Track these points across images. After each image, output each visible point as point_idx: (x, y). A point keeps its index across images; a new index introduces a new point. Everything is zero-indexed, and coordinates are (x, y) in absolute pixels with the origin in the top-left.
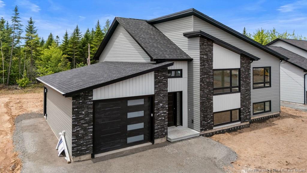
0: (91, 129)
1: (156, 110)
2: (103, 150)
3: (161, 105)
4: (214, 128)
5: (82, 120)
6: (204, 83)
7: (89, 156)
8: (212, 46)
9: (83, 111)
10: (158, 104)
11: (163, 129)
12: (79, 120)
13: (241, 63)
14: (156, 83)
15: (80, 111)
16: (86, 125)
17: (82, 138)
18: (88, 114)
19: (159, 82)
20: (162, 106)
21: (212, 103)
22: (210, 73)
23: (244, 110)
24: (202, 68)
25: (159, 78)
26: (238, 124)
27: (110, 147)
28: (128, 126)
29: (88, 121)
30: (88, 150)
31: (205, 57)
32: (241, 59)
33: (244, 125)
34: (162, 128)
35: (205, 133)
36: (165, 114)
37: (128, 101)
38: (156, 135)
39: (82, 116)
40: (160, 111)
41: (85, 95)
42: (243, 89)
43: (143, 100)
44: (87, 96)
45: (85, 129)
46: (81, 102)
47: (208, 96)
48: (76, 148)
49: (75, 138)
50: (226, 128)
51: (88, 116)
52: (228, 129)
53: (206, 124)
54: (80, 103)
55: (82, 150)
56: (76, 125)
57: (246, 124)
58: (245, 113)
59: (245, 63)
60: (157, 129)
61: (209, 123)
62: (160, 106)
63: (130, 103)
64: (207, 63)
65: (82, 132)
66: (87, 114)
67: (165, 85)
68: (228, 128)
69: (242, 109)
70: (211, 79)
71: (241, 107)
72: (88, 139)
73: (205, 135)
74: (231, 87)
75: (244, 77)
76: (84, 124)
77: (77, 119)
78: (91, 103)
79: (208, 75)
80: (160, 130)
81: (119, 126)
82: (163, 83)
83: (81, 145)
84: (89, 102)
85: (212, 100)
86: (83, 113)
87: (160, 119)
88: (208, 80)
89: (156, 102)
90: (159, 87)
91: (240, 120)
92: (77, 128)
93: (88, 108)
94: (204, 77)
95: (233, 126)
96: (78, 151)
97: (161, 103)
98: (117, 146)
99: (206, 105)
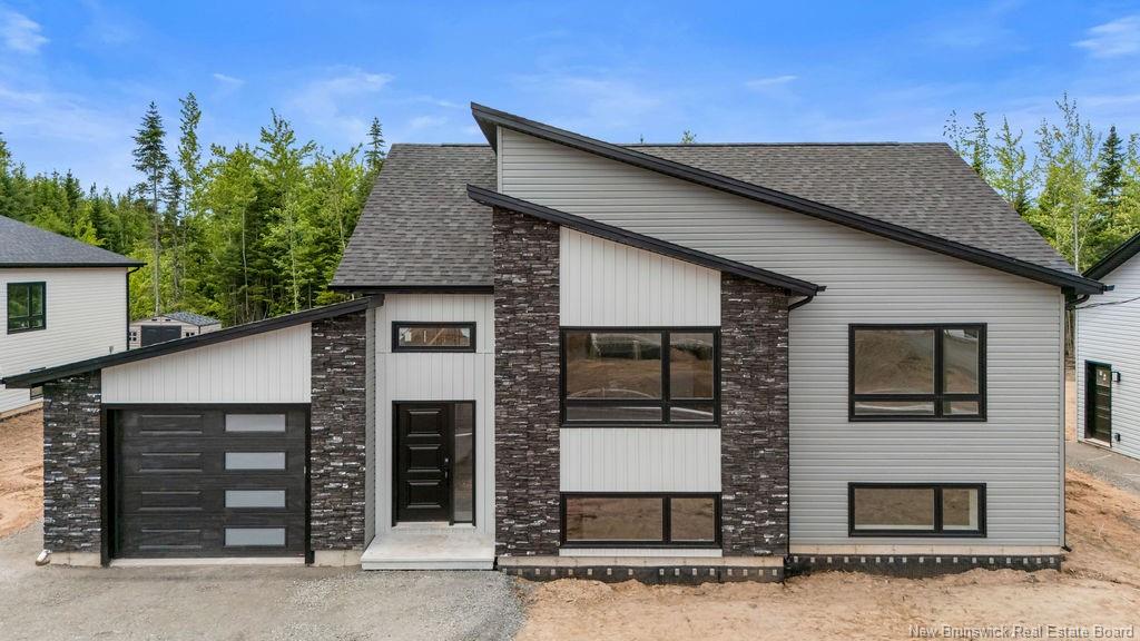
0: (94, 482)
1: (317, 454)
2: (147, 550)
3: (337, 439)
4: (563, 552)
5: (70, 454)
6: (511, 376)
7: (93, 559)
8: (557, 239)
9: (73, 430)
10: (325, 434)
11: (345, 523)
12: (63, 455)
13: (725, 306)
14: (317, 367)
15: (64, 429)
16: (82, 471)
17: (69, 504)
18: (86, 440)
19: (329, 364)
20: (343, 443)
21: (556, 457)
22: (546, 339)
23: (738, 501)
24: (502, 323)
25: (327, 348)
26: (711, 557)
27: (167, 547)
28: (229, 494)
29: (86, 458)
30: (86, 541)
31: (516, 281)
32: (723, 287)
33: (750, 568)
34: (342, 518)
35: (519, 564)
36: (354, 472)
37: (228, 416)
38: (316, 538)
39: (70, 444)
40: (334, 459)
41: (77, 388)
42: (733, 416)
43: (283, 417)
44: (84, 389)
45: (79, 482)
46: (66, 406)
47: (532, 428)
48: (55, 529)
49: (50, 502)
50: (640, 564)
51: (87, 448)
52: (645, 568)
53: (522, 529)
54: (64, 407)
55: (71, 538)
56: (54, 467)
57: (761, 565)
58: (748, 519)
59: (750, 306)
60: (319, 519)
61: (538, 529)
62: (331, 444)
63: (235, 424)
64: (525, 302)
65: (69, 487)
66: (84, 441)
67: (351, 374)
68: (649, 564)
69: (731, 498)
70: (550, 365)
71: (723, 489)
72: (87, 511)
73: (520, 572)
74: (666, 401)
75: (740, 367)
76: (75, 466)
77: (57, 449)
78: (94, 410)
79: (535, 347)
80: (331, 522)
81: (197, 487)
82: (342, 367)
83: (67, 523)
84: (91, 407)
85: (556, 443)
86: (74, 435)
87: (332, 485)
88: (532, 368)
89: (316, 428)
90: (327, 379)
91: (718, 541)
92: (57, 475)
93: (86, 425)
94: (515, 356)
95: (680, 563)
96: (58, 537)
97: (339, 433)
98: (192, 547)
99: (525, 459)
